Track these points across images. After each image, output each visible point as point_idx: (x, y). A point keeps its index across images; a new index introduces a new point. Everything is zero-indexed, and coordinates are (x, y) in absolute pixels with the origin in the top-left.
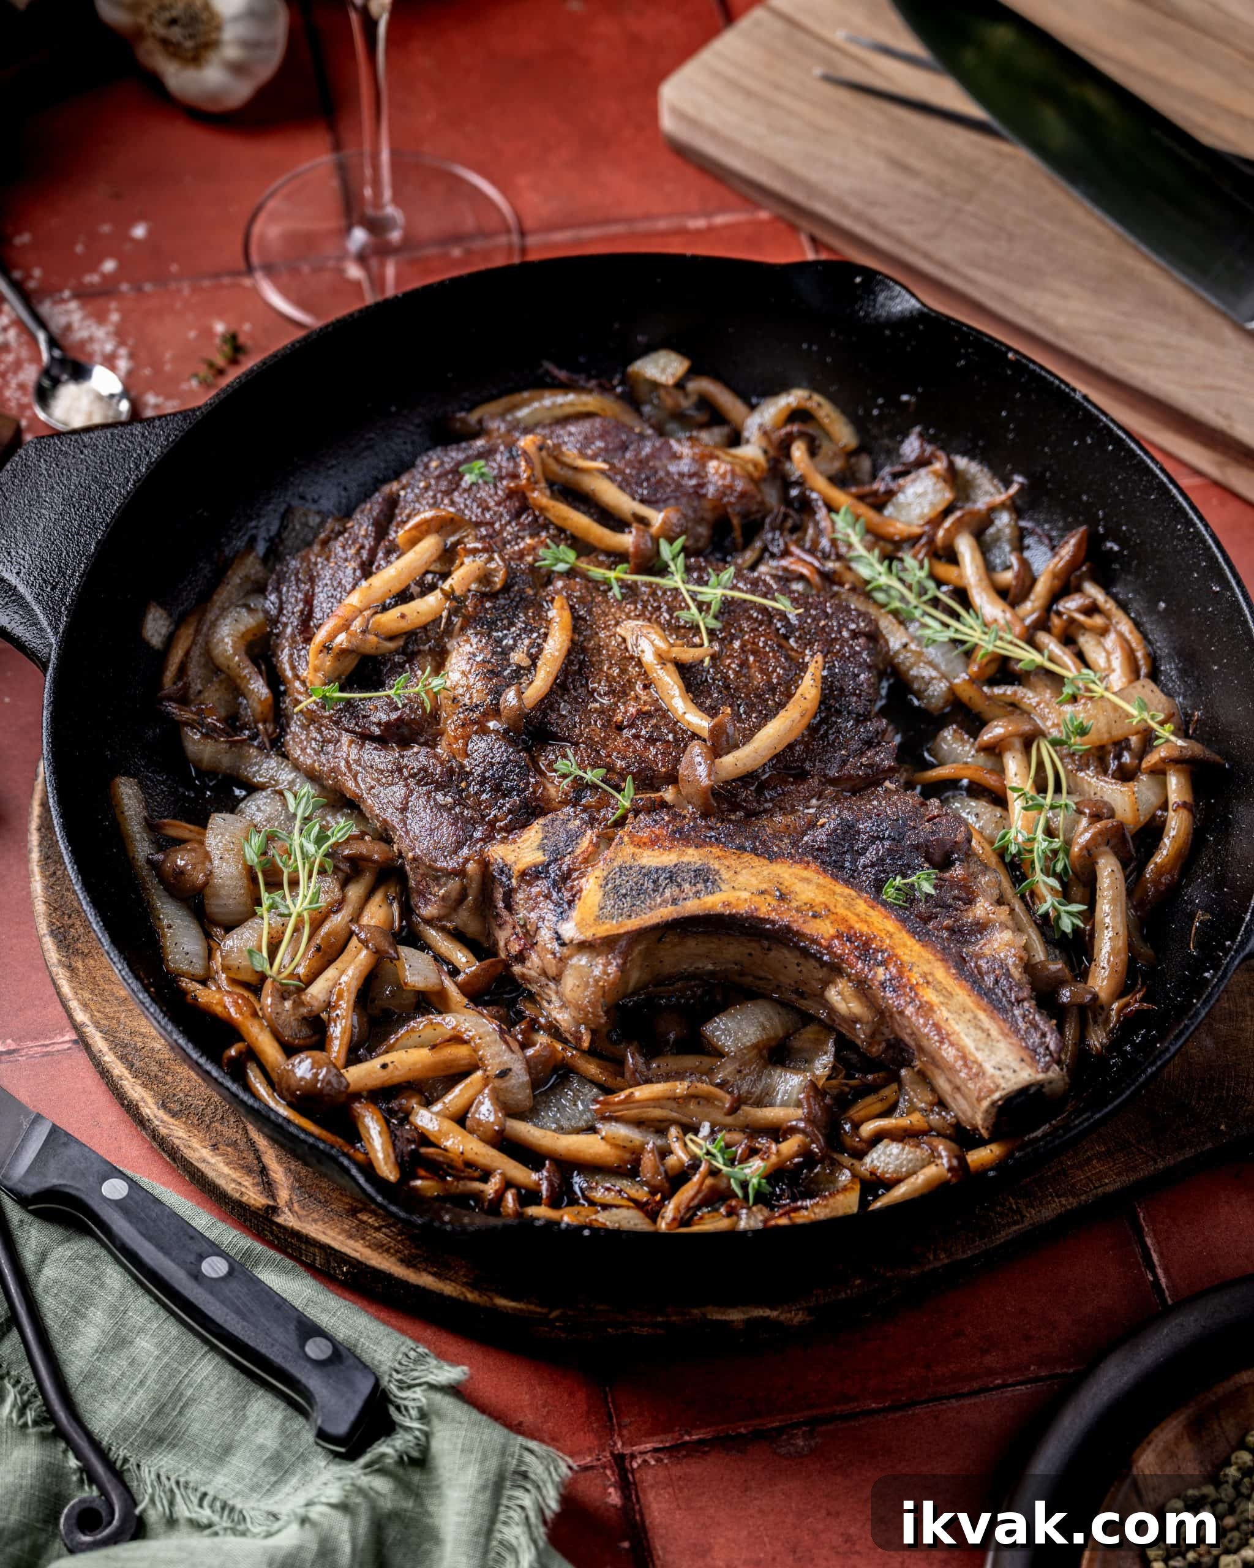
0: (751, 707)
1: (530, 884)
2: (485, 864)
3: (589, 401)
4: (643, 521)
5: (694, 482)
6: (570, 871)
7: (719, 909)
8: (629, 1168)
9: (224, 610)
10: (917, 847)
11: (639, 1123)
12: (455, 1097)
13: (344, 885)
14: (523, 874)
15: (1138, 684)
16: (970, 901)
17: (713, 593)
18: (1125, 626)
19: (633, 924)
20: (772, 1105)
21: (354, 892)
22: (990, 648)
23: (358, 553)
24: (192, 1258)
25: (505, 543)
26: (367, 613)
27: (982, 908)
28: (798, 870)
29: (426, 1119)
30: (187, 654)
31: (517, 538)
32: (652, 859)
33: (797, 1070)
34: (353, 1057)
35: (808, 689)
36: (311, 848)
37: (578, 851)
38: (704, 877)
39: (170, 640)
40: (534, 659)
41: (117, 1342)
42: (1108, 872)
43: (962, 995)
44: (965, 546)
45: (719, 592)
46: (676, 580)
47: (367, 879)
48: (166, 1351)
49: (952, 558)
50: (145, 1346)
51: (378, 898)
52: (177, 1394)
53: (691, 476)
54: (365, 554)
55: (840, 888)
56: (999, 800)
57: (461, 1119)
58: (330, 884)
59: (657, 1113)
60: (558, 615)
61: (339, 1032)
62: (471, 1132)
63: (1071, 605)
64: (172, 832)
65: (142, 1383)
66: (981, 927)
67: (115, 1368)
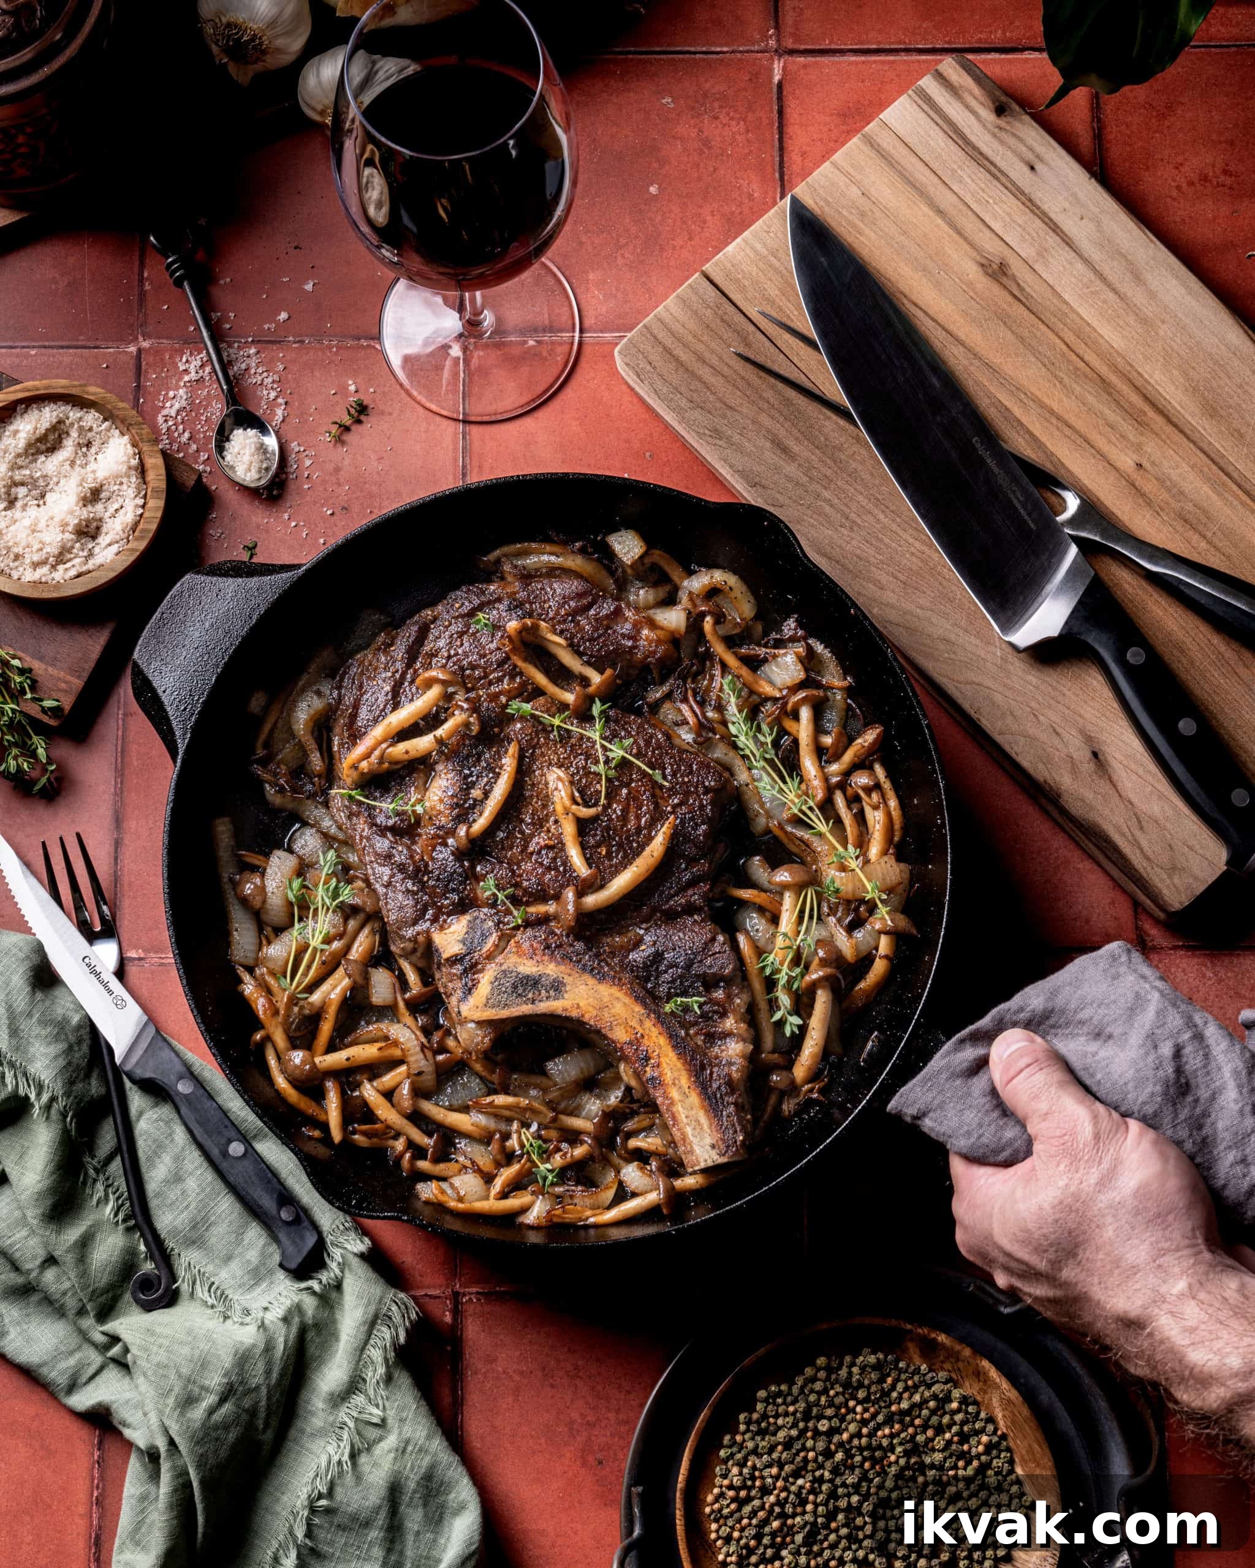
0: (620, 846)
1: (451, 966)
2: (429, 942)
3: (575, 562)
4: (585, 681)
5: (630, 643)
6: (477, 964)
7: (559, 1012)
8: (485, 1139)
9: (303, 690)
10: (698, 976)
11: (496, 1116)
12: (388, 1080)
13: (346, 919)
14: (447, 960)
15: (886, 858)
16: (723, 1015)
17: (617, 752)
18: (893, 803)
19: (504, 1013)
20: (577, 1116)
21: (352, 924)
22: (796, 811)
23: (394, 673)
24: (223, 1141)
25: (490, 683)
26: (384, 746)
27: (730, 1023)
28: (614, 991)
29: (369, 1091)
30: (276, 723)
31: (500, 680)
32: (528, 968)
33: (598, 1097)
34: (331, 1048)
35: (657, 845)
36: (328, 901)
37: (485, 950)
38: (557, 987)
39: (266, 709)
40: (486, 795)
41: (177, 1178)
42: (822, 1000)
43: (694, 1098)
44: (805, 713)
45: (621, 753)
46: (595, 733)
47: (361, 917)
48: (203, 1190)
49: (796, 717)
50: (191, 1184)
51: (366, 931)
52: (205, 1219)
53: (630, 638)
54: (398, 676)
55: (638, 1009)
56: (775, 920)
57: (389, 1095)
58: (338, 919)
59: (507, 1113)
60: (509, 763)
61: (326, 1028)
62: (393, 1106)
63: (862, 779)
64: (250, 860)
65: (187, 1207)
66: (726, 1035)
67: (173, 1194)
